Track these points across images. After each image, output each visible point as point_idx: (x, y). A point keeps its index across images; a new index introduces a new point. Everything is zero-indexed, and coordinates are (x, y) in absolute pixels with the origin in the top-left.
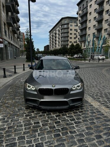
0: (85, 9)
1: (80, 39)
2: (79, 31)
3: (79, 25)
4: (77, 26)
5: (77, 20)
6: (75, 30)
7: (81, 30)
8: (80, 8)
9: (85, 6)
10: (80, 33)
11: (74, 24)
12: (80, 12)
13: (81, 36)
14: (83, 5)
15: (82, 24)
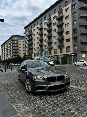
0: (31, 32)
1: (28, 51)
2: (27, 46)
3: (27, 41)
4: (25, 42)
5: (25, 38)
6: (23, 45)
7: (29, 45)
8: (27, 30)
9: (30, 29)
10: (28, 47)
11: (22, 41)
12: (27, 33)
13: (29, 49)
14: (29, 29)
15: (29, 41)
